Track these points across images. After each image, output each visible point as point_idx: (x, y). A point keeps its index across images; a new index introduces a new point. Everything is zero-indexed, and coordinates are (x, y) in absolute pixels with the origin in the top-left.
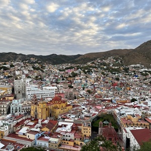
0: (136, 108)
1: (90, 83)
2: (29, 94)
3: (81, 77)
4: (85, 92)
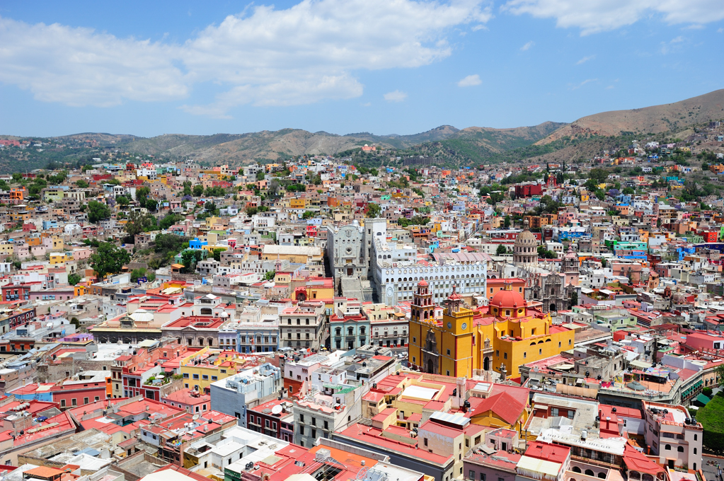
1: (630, 238)
2: (390, 280)
3: (583, 211)
4: (613, 277)
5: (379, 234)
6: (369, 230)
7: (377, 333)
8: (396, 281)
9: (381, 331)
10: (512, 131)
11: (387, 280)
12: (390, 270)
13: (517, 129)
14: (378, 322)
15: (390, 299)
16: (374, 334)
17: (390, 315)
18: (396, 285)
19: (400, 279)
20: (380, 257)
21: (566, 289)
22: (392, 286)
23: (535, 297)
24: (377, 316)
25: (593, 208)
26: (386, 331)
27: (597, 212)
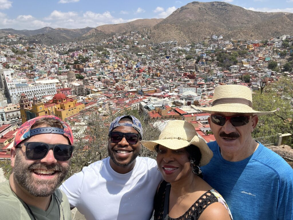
0: (166, 98)
1: (108, 70)
2: (14, 94)
3: (94, 62)
4: (102, 84)
5: (8, 75)
6: (2, 74)
7: (9, 115)
8: (17, 94)
9: (11, 114)
10: (74, 30)
11: (13, 94)
12: (13, 90)
13: (77, 29)
14: (9, 111)
15: (15, 101)
16: (7, 116)
17: (15, 108)
18: (17, 96)
19: (18, 93)
20: (9, 85)
21: (85, 90)
22: (15, 96)
23: (75, 93)
24: (9, 109)
25: (97, 61)
26: (13, 114)
27: (98, 62)
